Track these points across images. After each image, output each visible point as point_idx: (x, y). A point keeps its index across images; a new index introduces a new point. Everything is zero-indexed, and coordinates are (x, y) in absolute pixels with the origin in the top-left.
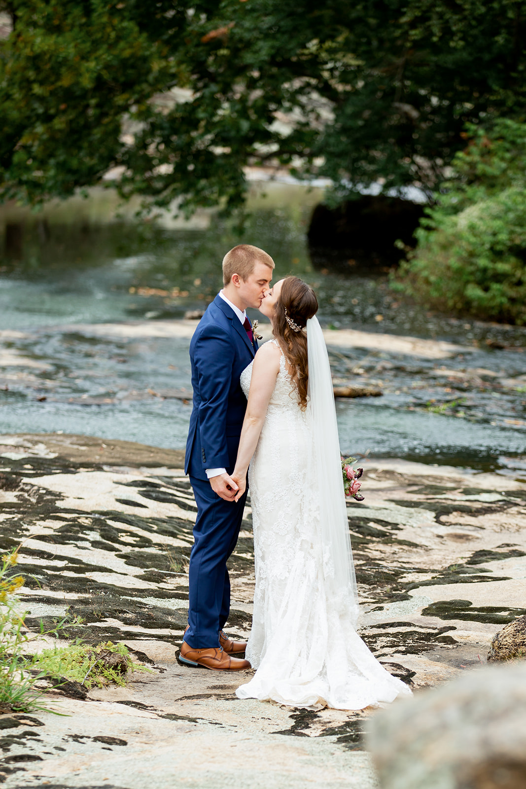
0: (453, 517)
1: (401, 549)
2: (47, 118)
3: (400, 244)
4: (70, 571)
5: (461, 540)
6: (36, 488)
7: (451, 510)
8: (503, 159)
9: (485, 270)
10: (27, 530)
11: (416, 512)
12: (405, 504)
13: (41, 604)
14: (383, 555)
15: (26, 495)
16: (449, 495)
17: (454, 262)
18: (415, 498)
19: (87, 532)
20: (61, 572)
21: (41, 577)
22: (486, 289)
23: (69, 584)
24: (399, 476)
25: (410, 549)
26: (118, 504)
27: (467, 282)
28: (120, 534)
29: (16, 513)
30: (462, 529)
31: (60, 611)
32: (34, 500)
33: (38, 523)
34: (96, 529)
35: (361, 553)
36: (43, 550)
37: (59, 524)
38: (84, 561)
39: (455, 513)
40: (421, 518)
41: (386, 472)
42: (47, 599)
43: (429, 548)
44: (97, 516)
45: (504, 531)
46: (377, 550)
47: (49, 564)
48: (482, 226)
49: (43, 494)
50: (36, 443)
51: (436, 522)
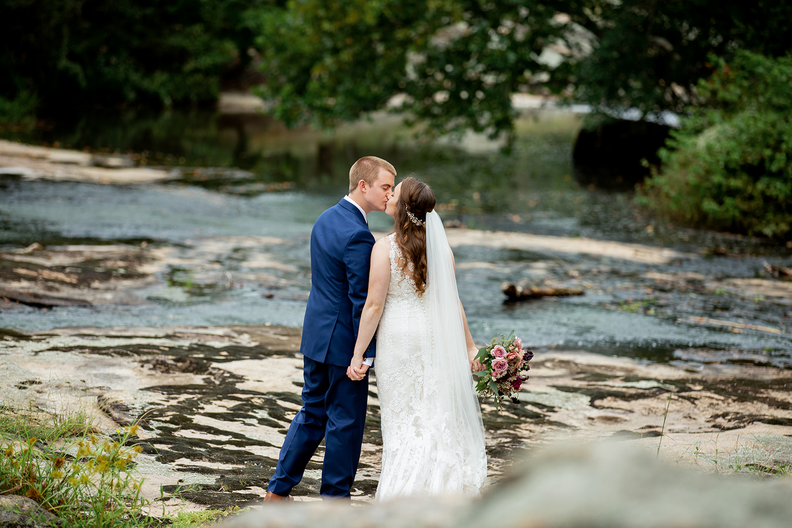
0: (607, 402)
1: (550, 429)
2: (335, 51)
3: (645, 163)
4: (232, 444)
5: (610, 422)
6: (222, 372)
7: (606, 395)
8: (741, 86)
9: (720, 186)
10: (203, 408)
11: (573, 396)
12: (565, 389)
13: (195, 474)
14: (531, 434)
15: (212, 378)
16: (610, 383)
17: (692, 179)
18: (577, 384)
19: (256, 411)
20: (223, 446)
21: (203, 450)
22: (721, 203)
23: (228, 456)
24: (573, 365)
25: (559, 428)
26: (294, 386)
27: (704, 196)
28: (286, 413)
29: (197, 393)
30: (613, 412)
31: (211, 480)
32: (217, 382)
33: (214, 402)
34: (266, 407)
35: (512, 432)
36: (211, 426)
37: (232, 404)
38: (247, 436)
39: (609, 398)
40: (577, 402)
41: (562, 362)
42: (202, 469)
43: (578, 428)
44: (271, 396)
45: (651, 414)
46: (527, 430)
47: (214, 439)
48: (717, 147)
49: (227, 377)
50: (241, 333)
51: (590, 405)
